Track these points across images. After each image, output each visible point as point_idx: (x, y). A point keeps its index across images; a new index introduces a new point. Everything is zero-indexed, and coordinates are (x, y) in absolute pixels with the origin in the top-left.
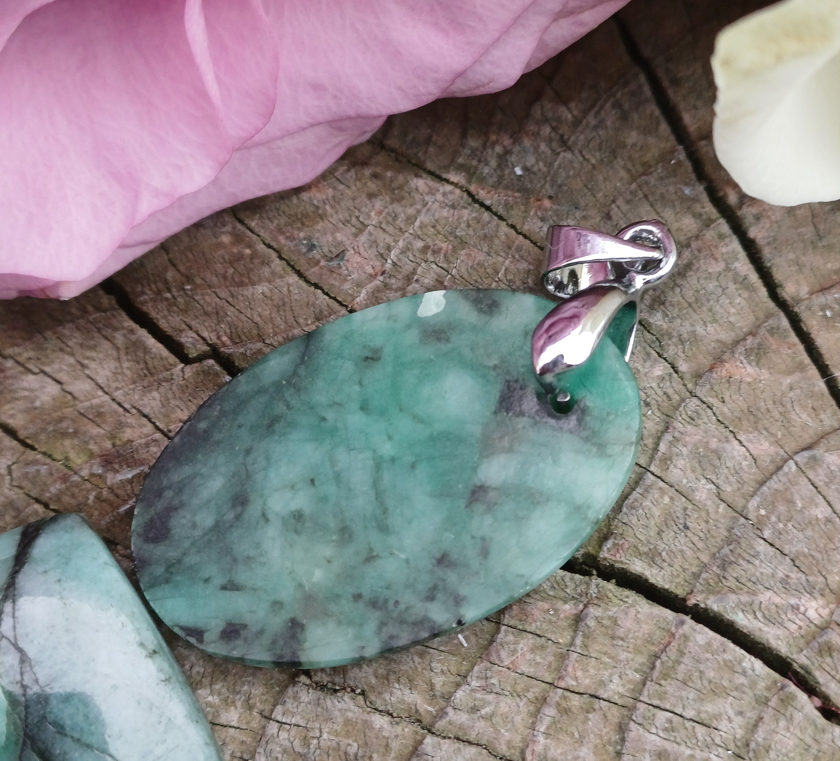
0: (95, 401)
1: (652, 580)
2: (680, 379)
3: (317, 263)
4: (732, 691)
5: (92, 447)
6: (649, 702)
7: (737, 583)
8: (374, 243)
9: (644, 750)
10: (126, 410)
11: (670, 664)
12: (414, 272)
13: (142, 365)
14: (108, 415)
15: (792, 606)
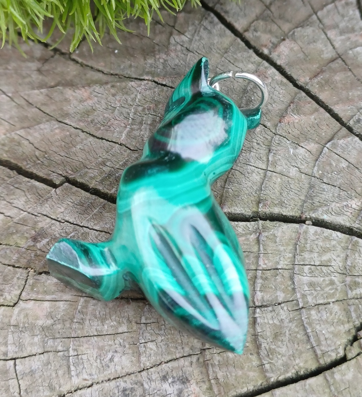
0: (21, 216)
1: (284, 214)
2: (268, 130)
3: (100, 129)
4: (332, 248)
5: (26, 235)
6: (299, 264)
7: (320, 204)
8: (122, 114)
9: (304, 284)
10: (35, 215)
11: (303, 245)
12: (142, 120)
13: (37, 195)
14: (29, 220)
15: (345, 205)
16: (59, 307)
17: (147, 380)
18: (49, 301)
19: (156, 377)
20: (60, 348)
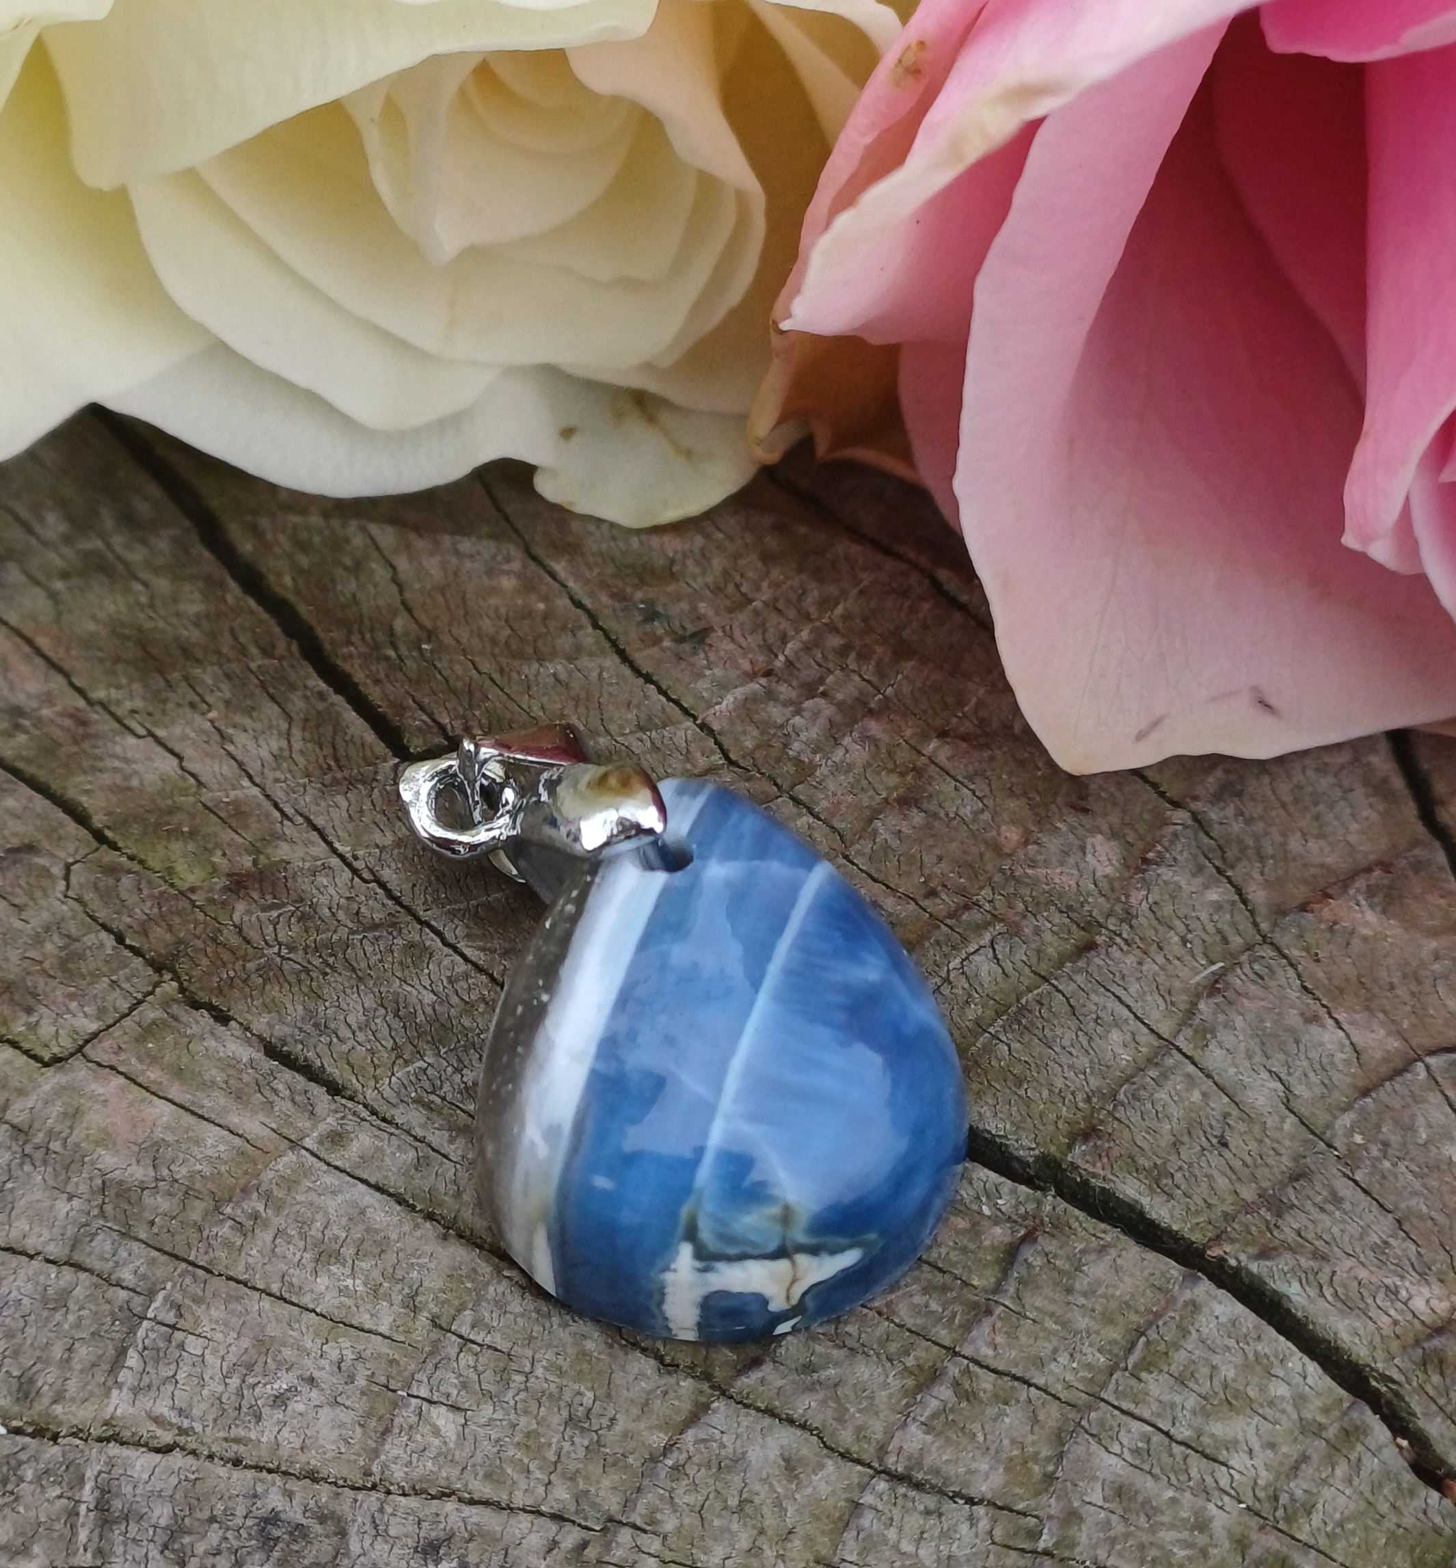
0: (234, 794)
1: (1152, 1215)
2: (1248, 914)
3: (657, 641)
4: (1262, 1406)
5: (217, 859)
6: (1116, 1403)
7: (1299, 1239)
8: (759, 625)
9: (1094, 1478)
10: (285, 815)
11: (1162, 1347)
12: (821, 680)
13: (328, 751)
14: (254, 819)
15: (1387, 1287)
16: (198, 1142)
17: (368, 1527)
18: (174, 1103)
19: (405, 1531)
20: (127, 1275)
